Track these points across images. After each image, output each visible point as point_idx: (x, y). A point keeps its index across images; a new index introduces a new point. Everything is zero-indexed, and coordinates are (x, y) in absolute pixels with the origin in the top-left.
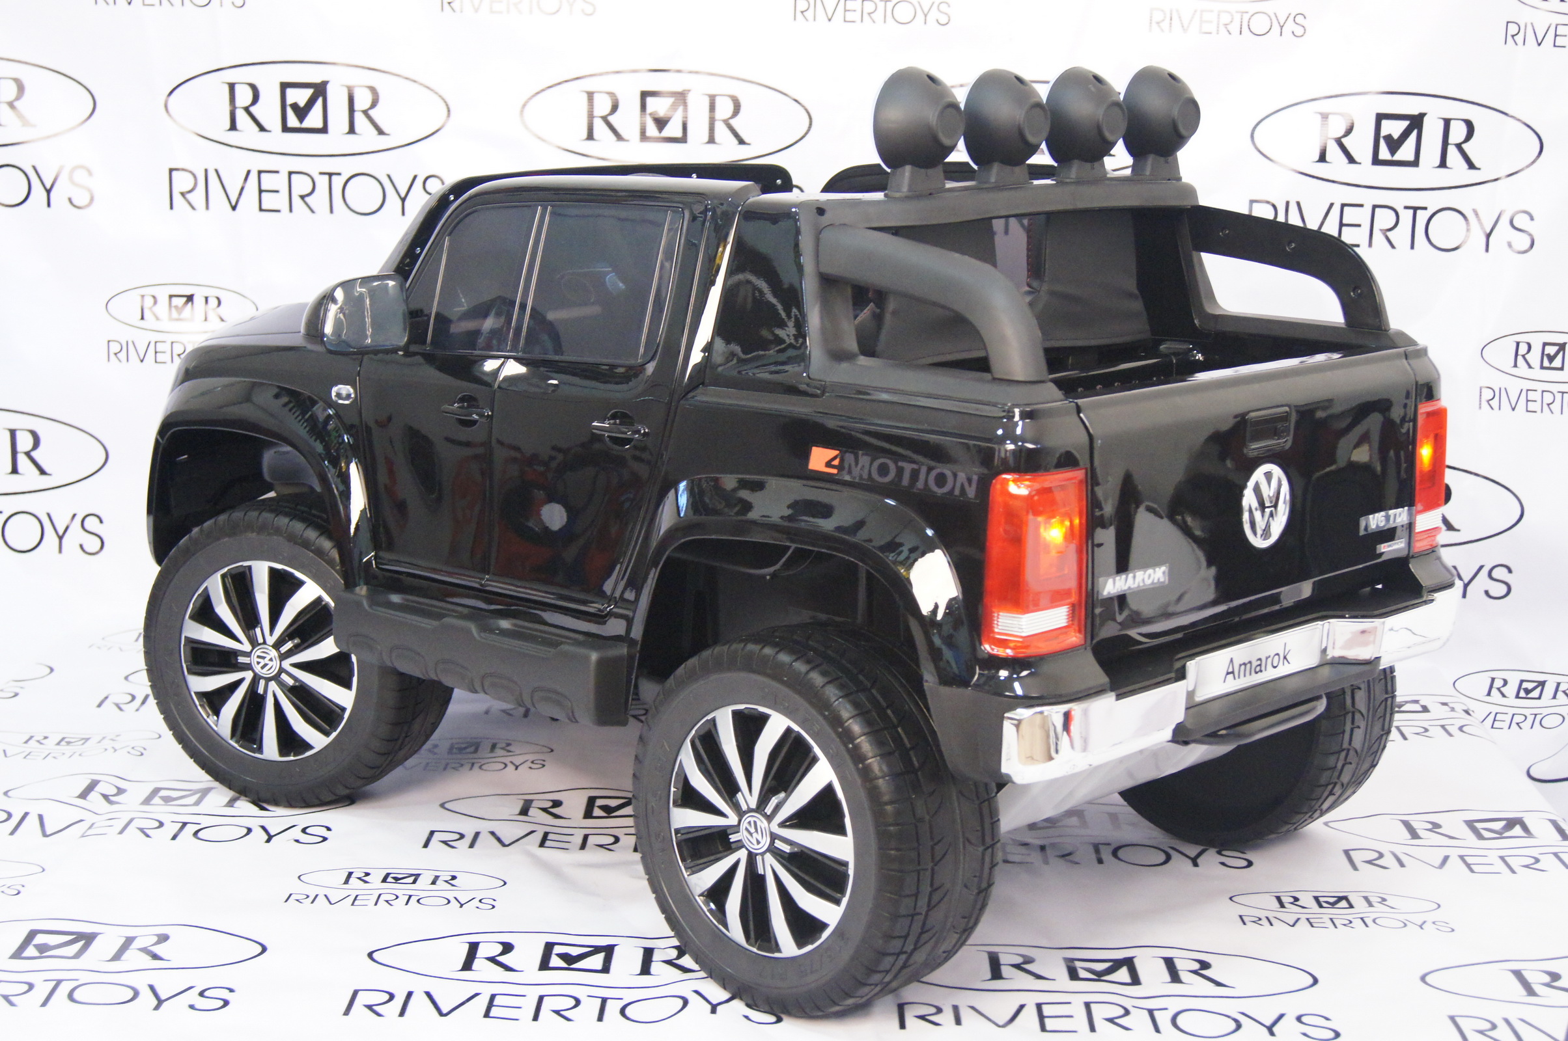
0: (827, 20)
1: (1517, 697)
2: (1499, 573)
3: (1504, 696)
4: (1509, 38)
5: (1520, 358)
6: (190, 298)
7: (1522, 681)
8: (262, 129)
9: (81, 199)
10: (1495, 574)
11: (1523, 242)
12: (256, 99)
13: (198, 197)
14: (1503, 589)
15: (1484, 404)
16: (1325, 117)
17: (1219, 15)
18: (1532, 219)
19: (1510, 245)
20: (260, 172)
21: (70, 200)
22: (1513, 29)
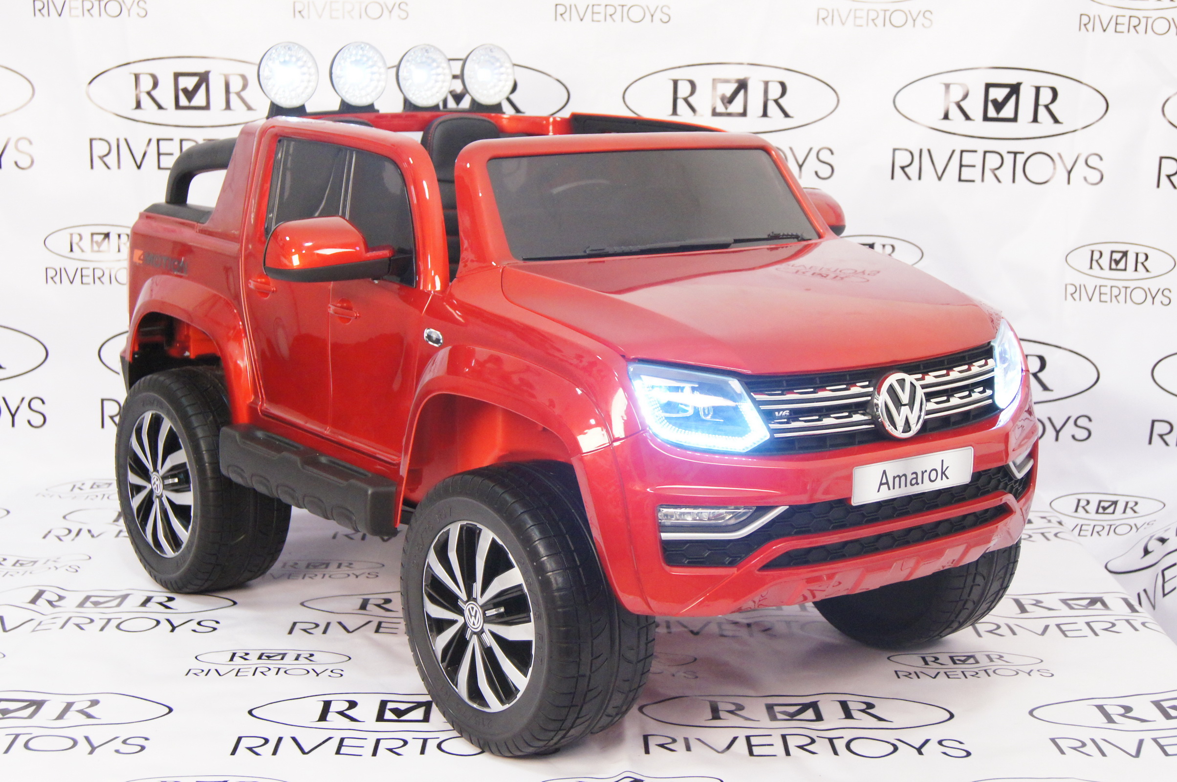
0: (579, 20)
1: (1097, 512)
2: (1082, 422)
4: (1083, 27)
5: (1094, 263)
7: (1100, 502)
9: (24, 162)
11: (1094, 176)
12: (155, 85)
15: (1069, 297)
16: (947, 86)
19: (1085, 179)
21: (16, 163)
22: (1085, 20)
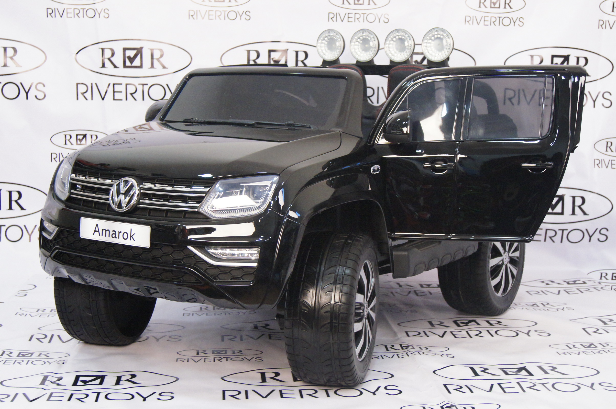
3: (607, 279)
6: (85, 136)
8: (115, 67)
10: (602, 232)
13: (88, 95)
14: (604, 238)
17: (491, 19)
18: (611, 94)
20: (114, 84)
